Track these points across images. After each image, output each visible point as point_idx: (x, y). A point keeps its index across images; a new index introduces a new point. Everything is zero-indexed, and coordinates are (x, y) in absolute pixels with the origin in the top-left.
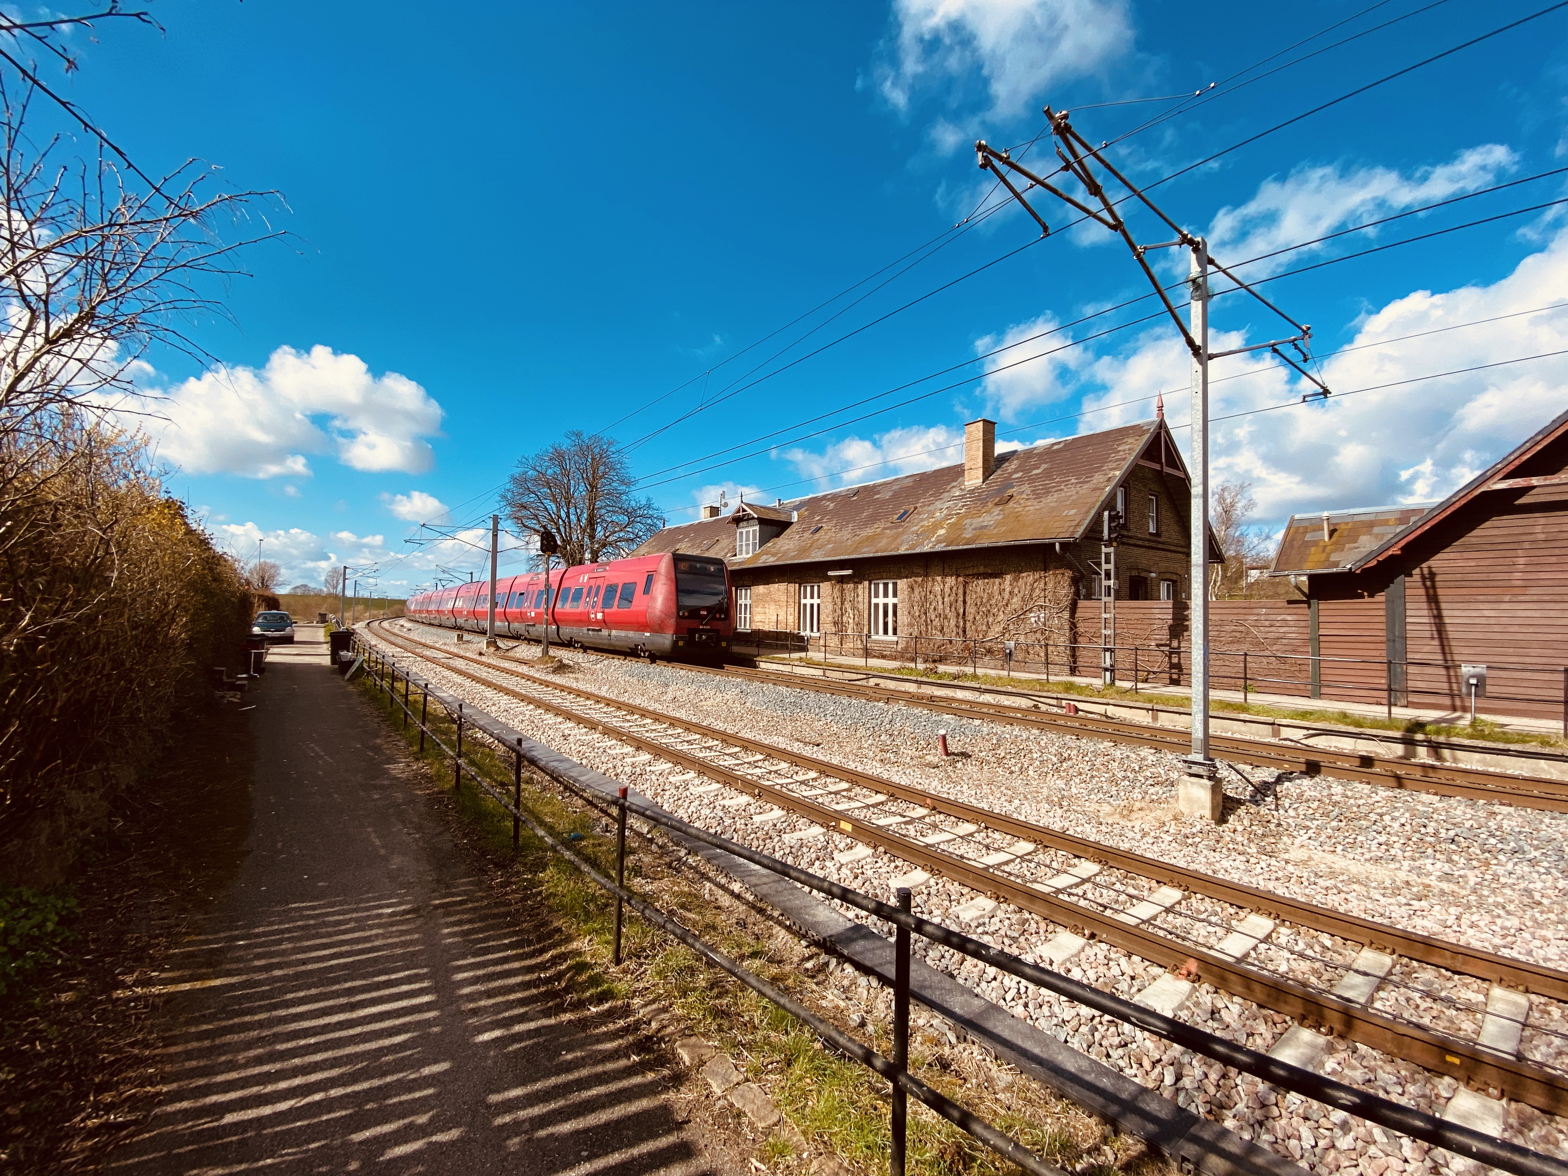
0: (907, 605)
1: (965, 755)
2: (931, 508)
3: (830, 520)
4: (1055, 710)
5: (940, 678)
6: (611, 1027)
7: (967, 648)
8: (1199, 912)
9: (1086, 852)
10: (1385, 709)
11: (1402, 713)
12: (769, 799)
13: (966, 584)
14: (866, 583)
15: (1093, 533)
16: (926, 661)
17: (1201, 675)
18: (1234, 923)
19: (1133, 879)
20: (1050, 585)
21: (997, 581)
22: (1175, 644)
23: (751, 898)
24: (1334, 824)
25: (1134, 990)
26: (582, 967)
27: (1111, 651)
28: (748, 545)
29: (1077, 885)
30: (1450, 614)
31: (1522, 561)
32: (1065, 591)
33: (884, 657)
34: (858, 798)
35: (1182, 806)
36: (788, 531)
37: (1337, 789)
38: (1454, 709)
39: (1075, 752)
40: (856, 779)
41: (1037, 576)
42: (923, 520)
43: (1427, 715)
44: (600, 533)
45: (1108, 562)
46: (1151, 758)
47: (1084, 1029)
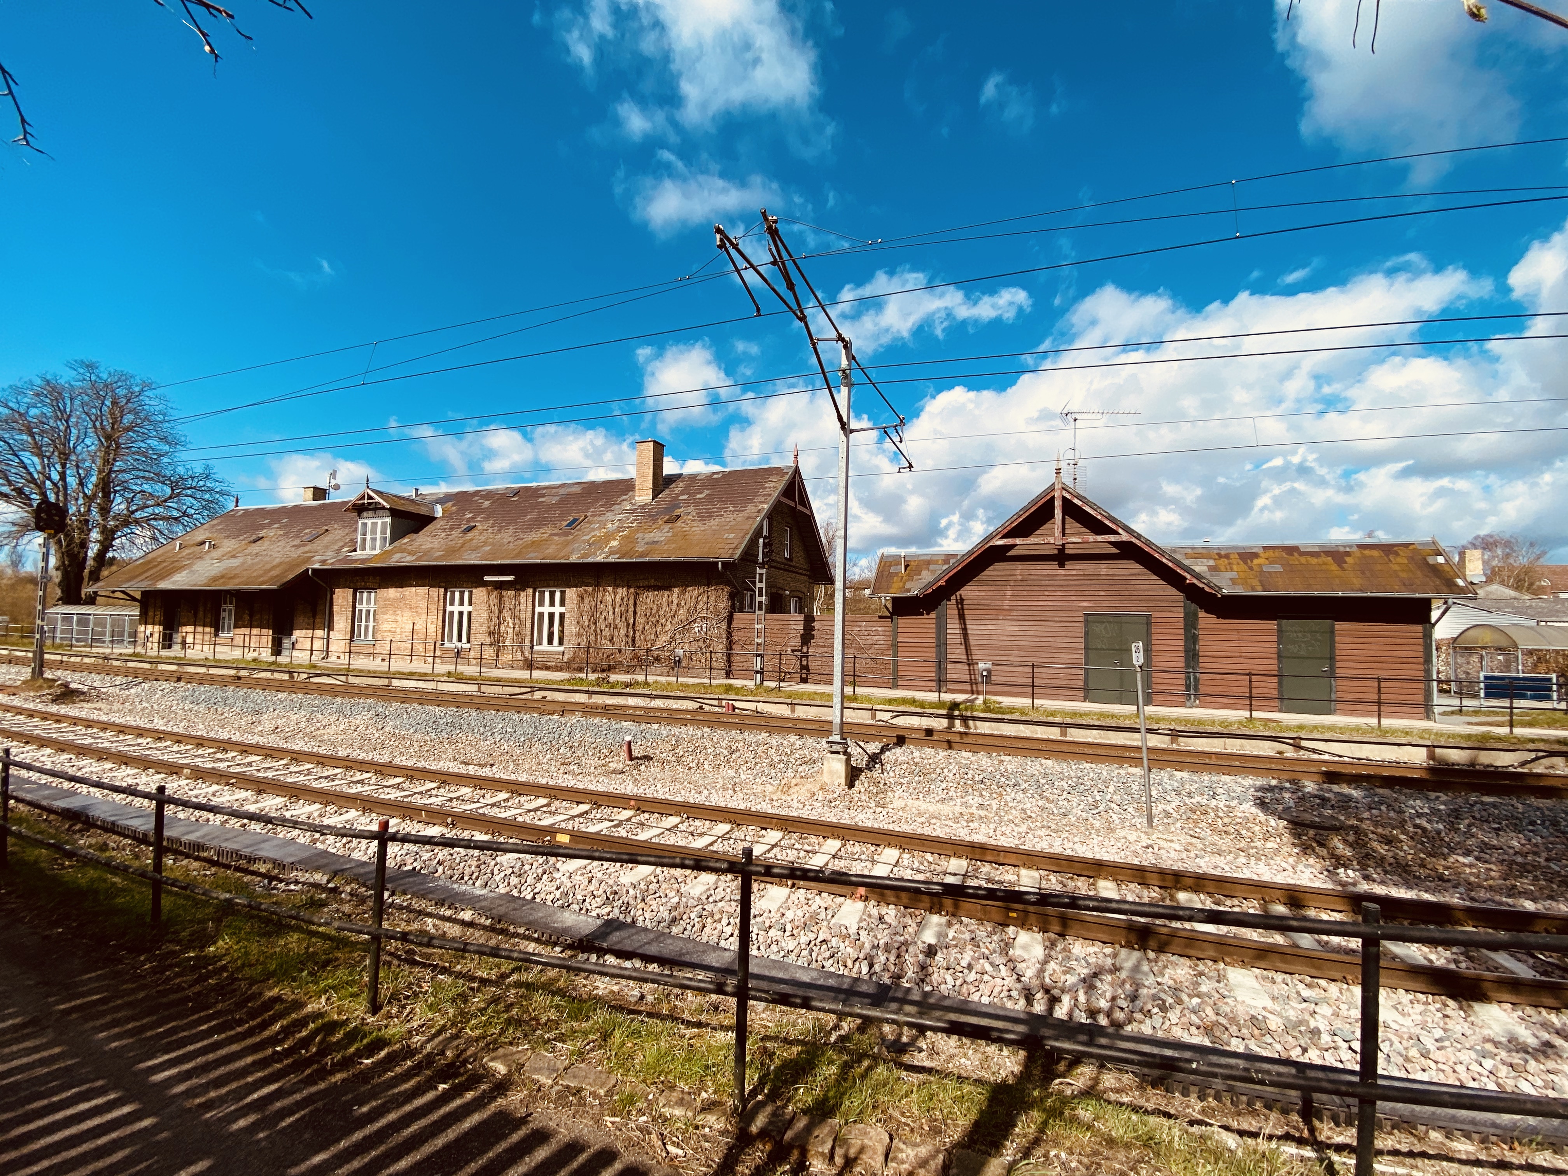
0: (575, 614)
1: (648, 758)
2: (602, 518)
3: (486, 519)
4: (716, 709)
5: (612, 687)
6: (398, 1070)
7: (636, 657)
8: (853, 854)
9: (770, 823)
10: (937, 694)
11: (947, 697)
12: (465, 826)
13: (636, 595)
14: (530, 591)
15: (749, 555)
16: (594, 671)
17: (840, 674)
18: (876, 857)
19: (806, 838)
20: (712, 599)
21: (666, 593)
22: (805, 649)
23: (488, 922)
24: (917, 778)
25: (829, 917)
26: (332, 1027)
27: (762, 656)
28: (374, 540)
29: (769, 851)
30: (973, 628)
31: (1009, 593)
32: (724, 604)
33: (548, 668)
34: (562, 811)
35: (826, 778)
36: (430, 527)
37: (916, 754)
38: (972, 693)
39: (742, 744)
40: (554, 793)
41: (701, 590)
42: (594, 530)
43: (960, 697)
44: (119, 506)
45: (761, 581)
46: (798, 742)
47: (804, 953)
